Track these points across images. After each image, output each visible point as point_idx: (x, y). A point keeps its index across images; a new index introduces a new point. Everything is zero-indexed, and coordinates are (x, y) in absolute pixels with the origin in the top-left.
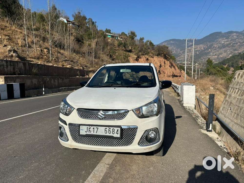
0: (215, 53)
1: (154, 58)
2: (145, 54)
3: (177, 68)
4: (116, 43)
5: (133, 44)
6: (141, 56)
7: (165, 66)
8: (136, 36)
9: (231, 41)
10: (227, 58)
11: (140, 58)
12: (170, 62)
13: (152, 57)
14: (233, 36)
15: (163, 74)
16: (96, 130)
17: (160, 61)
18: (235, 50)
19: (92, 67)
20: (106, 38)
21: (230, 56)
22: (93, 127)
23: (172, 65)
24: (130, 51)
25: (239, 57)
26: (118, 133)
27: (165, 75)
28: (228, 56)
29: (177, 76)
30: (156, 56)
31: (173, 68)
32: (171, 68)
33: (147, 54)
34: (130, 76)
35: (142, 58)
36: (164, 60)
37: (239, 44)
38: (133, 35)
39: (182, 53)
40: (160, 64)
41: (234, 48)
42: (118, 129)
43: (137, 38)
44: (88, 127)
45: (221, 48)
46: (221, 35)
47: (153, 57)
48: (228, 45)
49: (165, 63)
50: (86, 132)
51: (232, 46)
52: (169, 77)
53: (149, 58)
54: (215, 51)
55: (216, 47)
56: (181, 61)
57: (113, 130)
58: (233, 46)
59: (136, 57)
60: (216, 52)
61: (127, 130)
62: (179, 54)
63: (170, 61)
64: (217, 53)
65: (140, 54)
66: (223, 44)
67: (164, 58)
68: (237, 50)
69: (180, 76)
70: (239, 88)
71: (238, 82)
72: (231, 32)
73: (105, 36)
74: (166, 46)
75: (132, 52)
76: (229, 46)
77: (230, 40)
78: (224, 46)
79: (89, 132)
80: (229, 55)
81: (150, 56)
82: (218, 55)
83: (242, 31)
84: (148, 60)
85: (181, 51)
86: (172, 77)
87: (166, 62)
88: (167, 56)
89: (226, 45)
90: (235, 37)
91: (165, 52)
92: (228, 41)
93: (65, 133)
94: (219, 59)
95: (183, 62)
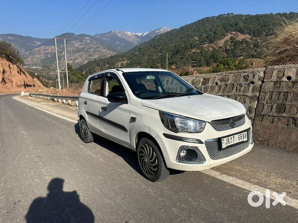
0: (70, 58)
3: (28, 75)
7: (11, 72)
9: (84, 45)
10: (83, 64)
12: (18, 66)
14: (86, 40)
15: (10, 82)
16: (233, 139)
17: (2, 64)
18: (90, 55)
21: (86, 61)
22: (231, 137)
23: (20, 71)
25: (96, 64)
26: (246, 137)
27: (13, 84)
28: (85, 61)
29: (30, 86)
31: (22, 75)
32: (20, 74)
36: (7, 63)
37: (93, 49)
39: (28, 55)
40: (2, 68)
41: (89, 53)
42: (246, 133)
44: (227, 138)
45: (76, 53)
46: (74, 37)
48: (82, 49)
49: (10, 67)
51: (86, 51)
52: (20, 88)
54: (70, 55)
55: (70, 50)
56: (29, 65)
57: (243, 135)
58: (87, 51)
60: (71, 56)
62: (24, 56)
63: (17, 65)
64: (72, 57)
66: (78, 47)
67: (7, 60)
68: (92, 56)
69: (34, 86)
72: (83, 35)
74: (7, 43)
76: (84, 50)
77: (84, 43)
78: (78, 50)
79: (228, 143)
80: (85, 60)
82: (74, 60)
83: (94, 35)
85: (26, 51)
86: (23, 87)
87: (11, 66)
88: (12, 58)
89: (80, 49)
90: (88, 41)
91: (7, 51)
92: (82, 45)
93: (200, 154)
94: (75, 64)
95: (32, 66)
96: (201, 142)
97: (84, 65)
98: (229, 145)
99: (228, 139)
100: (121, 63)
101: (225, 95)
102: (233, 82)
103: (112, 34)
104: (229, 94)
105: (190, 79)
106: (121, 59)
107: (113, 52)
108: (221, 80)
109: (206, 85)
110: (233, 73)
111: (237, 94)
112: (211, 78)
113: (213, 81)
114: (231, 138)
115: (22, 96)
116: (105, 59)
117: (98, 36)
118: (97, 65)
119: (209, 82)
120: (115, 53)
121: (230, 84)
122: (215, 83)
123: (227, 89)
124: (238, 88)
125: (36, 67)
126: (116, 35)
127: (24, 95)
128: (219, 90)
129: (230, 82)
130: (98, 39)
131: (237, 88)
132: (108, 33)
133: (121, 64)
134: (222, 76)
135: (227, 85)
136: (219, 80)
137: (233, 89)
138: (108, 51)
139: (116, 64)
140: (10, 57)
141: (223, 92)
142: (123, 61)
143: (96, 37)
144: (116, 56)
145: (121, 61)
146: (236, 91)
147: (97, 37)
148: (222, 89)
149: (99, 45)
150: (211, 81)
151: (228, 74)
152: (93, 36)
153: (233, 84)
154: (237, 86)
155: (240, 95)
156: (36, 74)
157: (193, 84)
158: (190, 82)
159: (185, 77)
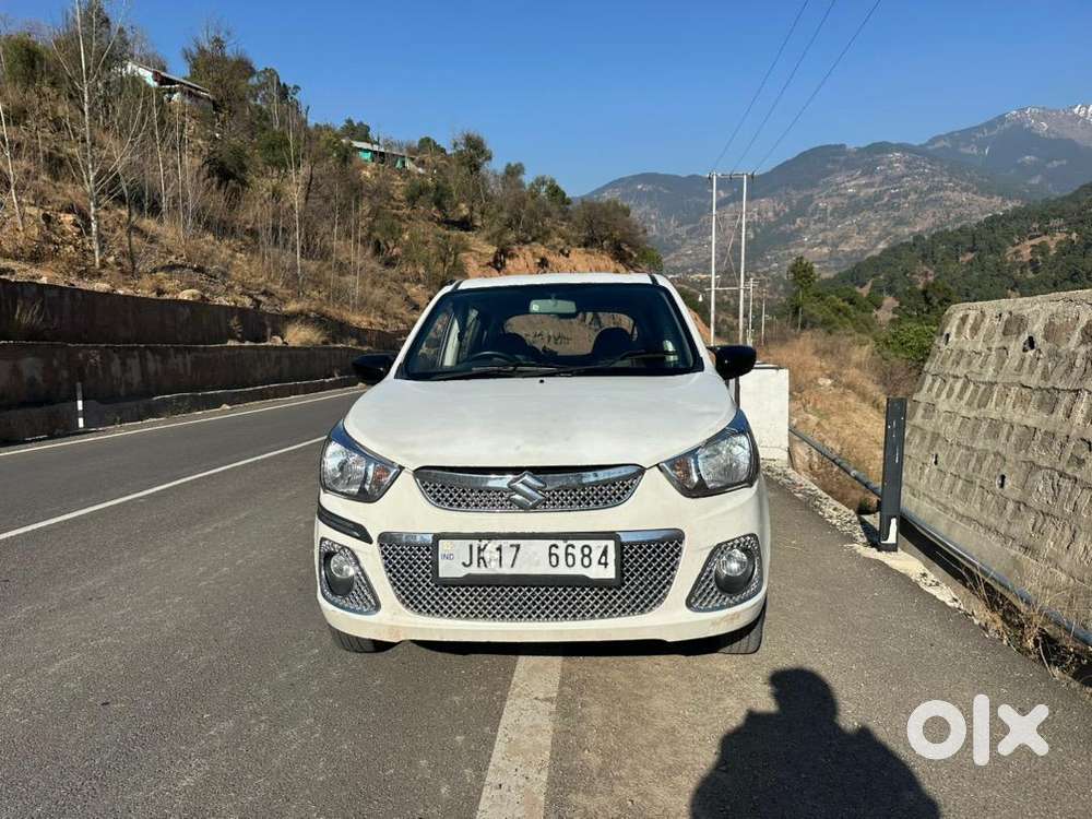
0: (821, 236)
1: (572, 256)
2: (534, 240)
4: (399, 188)
5: (477, 192)
6: (515, 247)
8: (490, 158)
9: (882, 184)
10: (869, 255)
11: (512, 256)
13: (562, 251)
14: (891, 162)
16: (508, 555)
18: (901, 222)
19: (297, 297)
20: (354, 164)
21: (882, 246)
24: (465, 225)
25: (917, 253)
26: (606, 564)
28: (875, 246)
30: (578, 250)
33: (542, 237)
35: (518, 256)
36: (611, 262)
37: (913, 196)
38: (475, 151)
39: (685, 236)
42: (606, 548)
43: (495, 166)
44: (475, 543)
45: (844, 216)
46: (842, 158)
47: (566, 252)
48: (870, 203)
50: (464, 564)
51: (885, 205)
53: (548, 258)
54: (822, 226)
55: (826, 209)
56: (684, 269)
57: (586, 551)
58: (890, 206)
59: (492, 250)
60: (824, 230)
61: (640, 548)
62: (674, 240)
63: (640, 270)
64: (830, 234)
65: (511, 236)
66: (852, 196)
67: (613, 258)
68: (908, 224)
70: (966, 376)
71: (962, 351)
72: (881, 148)
73: (346, 156)
74: (619, 203)
75: (473, 230)
76: (876, 204)
77: (878, 179)
78: (855, 206)
79: (479, 566)
80: (877, 244)
82: (835, 245)
83: (924, 143)
84: (547, 266)
85: (681, 225)
88: (627, 249)
89: (863, 203)
90: (899, 168)
91: (616, 229)
92: (872, 185)
93: (360, 579)
94: (838, 260)
95: (693, 273)
96: (366, 538)
97: (873, 259)
98: (483, 571)
99: (480, 550)
100: (1036, 241)
103: (1006, 125)
105: (1041, 314)
106: (1036, 225)
107: (1003, 201)
114: (500, 549)
116: (960, 230)
117: (937, 145)
118: (925, 256)
120: (1010, 205)
125: (704, 273)
126: (1027, 125)
130: (943, 157)
132: (990, 125)
133: (1032, 246)
138: (983, 199)
139: (1011, 250)
140: (624, 246)
142: (1046, 234)
143: (930, 148)
144: (1015, 216)
145: (1039, 236)
147: (936, 150)
149: (944, 179)
152: (921, 146)
156: (700, 299)
157: (1046, 337)
158: (1037, 329)
159: (1026, 303)
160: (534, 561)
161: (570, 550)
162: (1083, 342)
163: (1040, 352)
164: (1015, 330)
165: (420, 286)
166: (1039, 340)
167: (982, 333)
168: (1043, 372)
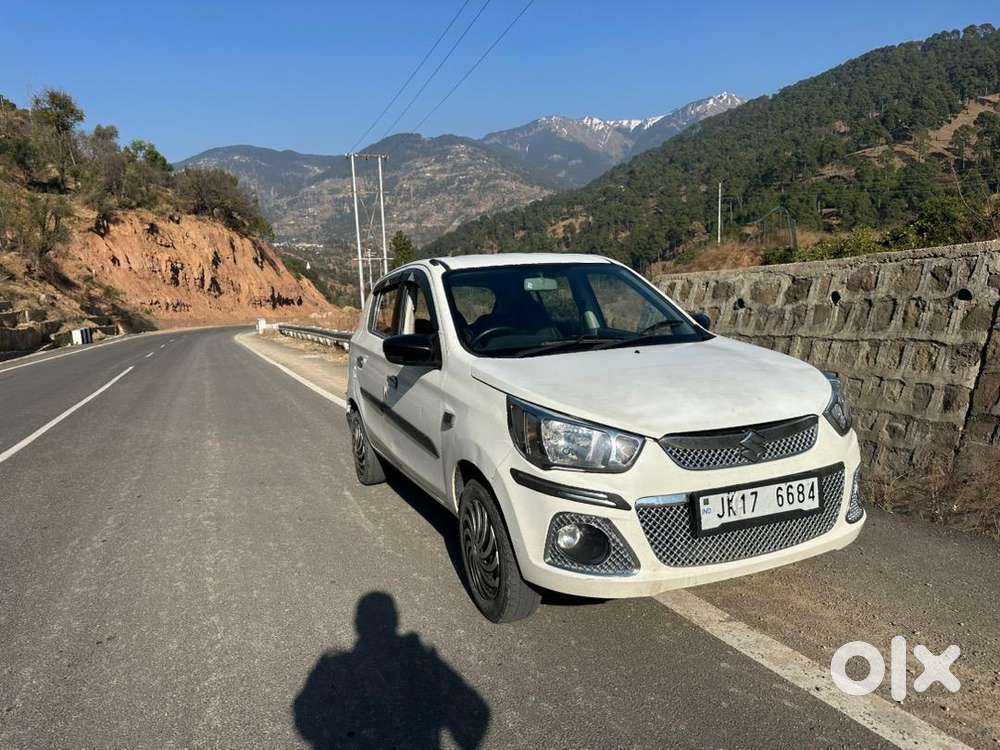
0: (407, 213)
1: (183, 223)
2: (139, 205)
3: (282, 268)
5: (68, 153)
6: (120, 212)
7: (235, 261)
8: (81, 118)
9: (452, 170)
10: (447, 231)
11: (116, 222)
12: (254, 243)
13: (171, 218)
14: (458, 153)
15: (232, 291)
17: (211, 236)
18: (469, 204)
21: (456, 223)
22: (744, 492)
23: (262, 258)
24: (56, 186)
25: (484, 230)
26: (813, 497)
27: (241, 297)
28: (451, 223)
29: (288, 302)
30: (189, 216)
31: (268, 268)
32: (262, 268)
33: (148, 202)
34: (82, 308)
35: (123, 222)
36: (227, 233)
37: (476, 183)
38: (60, 112)
39: (286, 207)
40: (212, 250)
41: (465, 197)
42: (812, 484)
43: (85, 128)
44: (725, 496)
45: (424, 197)
46: (419, 146)
47: (176, 218)
48: (444, 187)
49: (233, 247)
50: (718, 515)
51: (456, 189)
52: (259, 307)
53: (158, 223)
54: (408, 205)
55: (409, 190)
56: (287, 238)
57: (801, 489)
58: (459, 190)
59: (94, 215)
60: (410, 208)
62: (277, 211)
63: (254, 238)
64: (414, 212)
65: (113, 201)
66: (431, 179)
67: (226, 226)
68: (474, 206)
69: (300, 302)
72: (451, 139)
74: (226, 172)
75: (67, 193)
76: (448, 188)
77: (449, 166)
78: (432, 189)
79: (729, 515)
80: (453, 222)
81: (163, 213)
82: (419, 222)
83: (482, 137)
84: (157, 232)
85: (280, 197)
86: (269, 305)
87: (237, 242)
88: (238, 218)
89: (438, 186)
90: (464, 158)
91: (227, 198)
92: (442, 171)
93: (618, 545)
94: (423, 234)
95: (298, 242)
96: (622, 505)
97: (449, 234)
98: (733, 519)
99: (730, 501)
100: (566, 222)
101: (863, 340)
102: (892, 293)
103: (540, 129)
104: (879, 335)
105: (746, 282)
106: (565, 210)
107: (541, 189)
108: (854, 285)
109: (801, 302)
110: (896, 261)
111: (907, 335)
112: (817, 278)
113: (822, 287)
114: (743, 498)
115: (261, 332)
116: (514, 212)
117: (493, 140)
118: (490, 233)
119: (808, 291)
120: (546, 193)
121: (882, 300)
122: (830, 293)
123: (872, 317)
124: (910, 315)
125: (308, 243)
126: (553, 130)
127: (264, 330)
128: (843, 319)
129: (881, 292)
130: (493, 150)
131: (906, 313)
132: (528, 128)
133: (564, 226)
134: (855, 270)
135: (870, 303)
136: (843, 283)
137: (891, 319)
138: (526, 187)
139: (550, 229)
140: (235, 215)
141: (858, 329)
142: (572, 216)
143: (486, 142)
144: (551, 202)
145: (567, 218)
146: (903, 326)
147: (492, 144)
148: (853, 315)
149: (499, 169)
150: (816, 286)
151: (877, 264)
152: (479, 140)
153: (894, 300)
154: (906, 307)
155: (915, 340)
156: (308, 267)
157: (754, 298)
158: (744, 292)
159: (731, 274)
160: (767, 503)
161: (790, 490)
162: (787, 302)
163: (750, 309)
164: (724, 294)
165: (13, 253)
166: (748, 301)
167: (692, 296)
168: (756, 324)
